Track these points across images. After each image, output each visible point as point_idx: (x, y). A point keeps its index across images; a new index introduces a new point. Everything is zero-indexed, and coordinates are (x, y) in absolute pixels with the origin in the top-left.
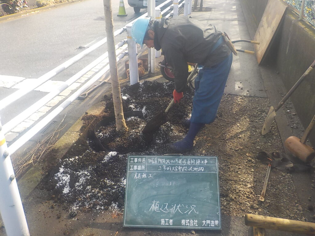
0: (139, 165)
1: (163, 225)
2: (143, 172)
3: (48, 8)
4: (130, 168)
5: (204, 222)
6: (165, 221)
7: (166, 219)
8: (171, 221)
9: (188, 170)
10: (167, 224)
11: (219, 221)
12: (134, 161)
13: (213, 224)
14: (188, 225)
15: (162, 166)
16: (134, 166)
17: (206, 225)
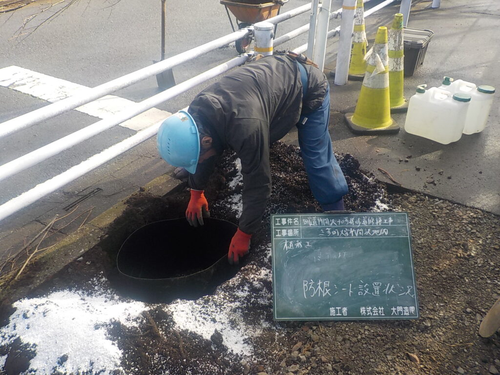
0: (290, 228)
1: (333, 316)
2: (297, 240)
4: (276, 233)
5: (394, 309)
6: (336, 310)
7: (337, 308)
8: (345, 310)
9: (364, 233)
10: (339, 314)
11: (415, 307)
12: (281, 223)
13: (407, 312)
14: (370, 314)
15: (324, 229)
16: (281, 231)
17: (397, 313)
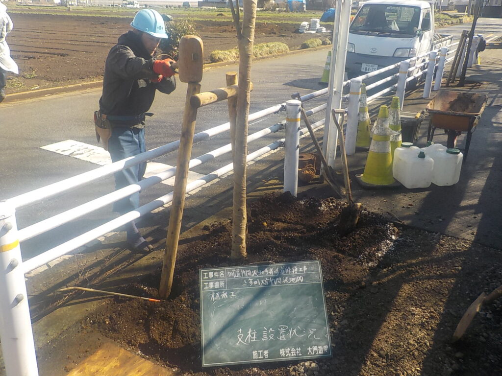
0: (216, 281)
1: (255, 359)
2: (223, 291)
4: (204, 286)
5: (309, 349)
7: (259, 351)
8: (266, 352)
9: (282, 281)
10: (261, 357)
11: (328, 346)
12: (209, 277)
13: (321, 351)
14: (289, 355)
15: (247, 280)
16: (209, 284)
17: (312, 352)
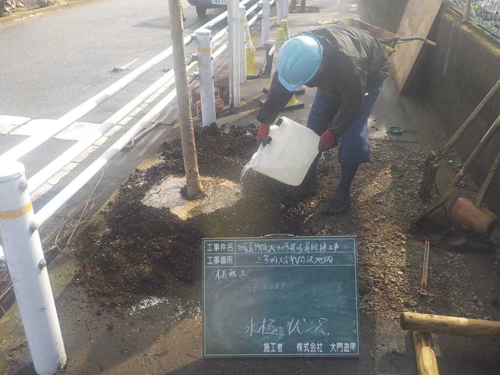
0: (223, 255)
1: (267, 353)
2: (231, 268)
3: (57, 8)
4: (208, 260)
5: (333, 345)
6: (271, 347)
7: (271, 344)
8: (280, 346)
9: (306, 261)
10: (273, 351)
11: (357, 343)
12: (213, 249)
13: (347, 349)
14: (307, 351)
15: (261, 256)
16: (213, 258)
17: (336, 350)
